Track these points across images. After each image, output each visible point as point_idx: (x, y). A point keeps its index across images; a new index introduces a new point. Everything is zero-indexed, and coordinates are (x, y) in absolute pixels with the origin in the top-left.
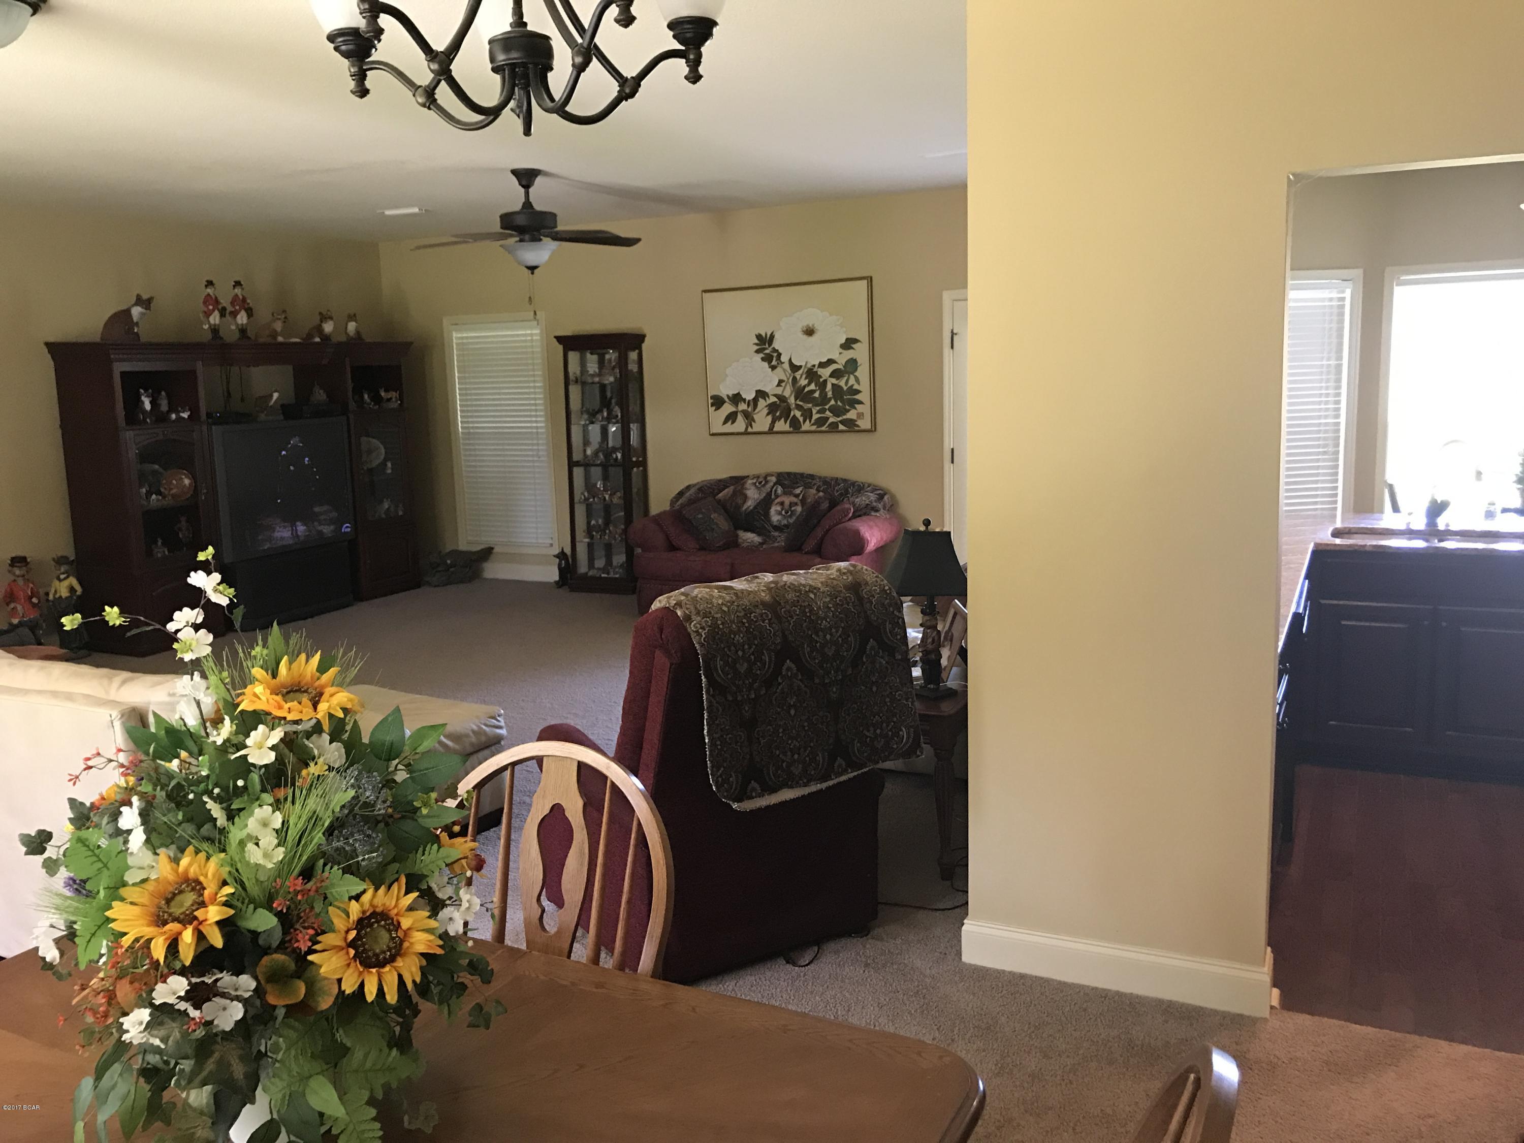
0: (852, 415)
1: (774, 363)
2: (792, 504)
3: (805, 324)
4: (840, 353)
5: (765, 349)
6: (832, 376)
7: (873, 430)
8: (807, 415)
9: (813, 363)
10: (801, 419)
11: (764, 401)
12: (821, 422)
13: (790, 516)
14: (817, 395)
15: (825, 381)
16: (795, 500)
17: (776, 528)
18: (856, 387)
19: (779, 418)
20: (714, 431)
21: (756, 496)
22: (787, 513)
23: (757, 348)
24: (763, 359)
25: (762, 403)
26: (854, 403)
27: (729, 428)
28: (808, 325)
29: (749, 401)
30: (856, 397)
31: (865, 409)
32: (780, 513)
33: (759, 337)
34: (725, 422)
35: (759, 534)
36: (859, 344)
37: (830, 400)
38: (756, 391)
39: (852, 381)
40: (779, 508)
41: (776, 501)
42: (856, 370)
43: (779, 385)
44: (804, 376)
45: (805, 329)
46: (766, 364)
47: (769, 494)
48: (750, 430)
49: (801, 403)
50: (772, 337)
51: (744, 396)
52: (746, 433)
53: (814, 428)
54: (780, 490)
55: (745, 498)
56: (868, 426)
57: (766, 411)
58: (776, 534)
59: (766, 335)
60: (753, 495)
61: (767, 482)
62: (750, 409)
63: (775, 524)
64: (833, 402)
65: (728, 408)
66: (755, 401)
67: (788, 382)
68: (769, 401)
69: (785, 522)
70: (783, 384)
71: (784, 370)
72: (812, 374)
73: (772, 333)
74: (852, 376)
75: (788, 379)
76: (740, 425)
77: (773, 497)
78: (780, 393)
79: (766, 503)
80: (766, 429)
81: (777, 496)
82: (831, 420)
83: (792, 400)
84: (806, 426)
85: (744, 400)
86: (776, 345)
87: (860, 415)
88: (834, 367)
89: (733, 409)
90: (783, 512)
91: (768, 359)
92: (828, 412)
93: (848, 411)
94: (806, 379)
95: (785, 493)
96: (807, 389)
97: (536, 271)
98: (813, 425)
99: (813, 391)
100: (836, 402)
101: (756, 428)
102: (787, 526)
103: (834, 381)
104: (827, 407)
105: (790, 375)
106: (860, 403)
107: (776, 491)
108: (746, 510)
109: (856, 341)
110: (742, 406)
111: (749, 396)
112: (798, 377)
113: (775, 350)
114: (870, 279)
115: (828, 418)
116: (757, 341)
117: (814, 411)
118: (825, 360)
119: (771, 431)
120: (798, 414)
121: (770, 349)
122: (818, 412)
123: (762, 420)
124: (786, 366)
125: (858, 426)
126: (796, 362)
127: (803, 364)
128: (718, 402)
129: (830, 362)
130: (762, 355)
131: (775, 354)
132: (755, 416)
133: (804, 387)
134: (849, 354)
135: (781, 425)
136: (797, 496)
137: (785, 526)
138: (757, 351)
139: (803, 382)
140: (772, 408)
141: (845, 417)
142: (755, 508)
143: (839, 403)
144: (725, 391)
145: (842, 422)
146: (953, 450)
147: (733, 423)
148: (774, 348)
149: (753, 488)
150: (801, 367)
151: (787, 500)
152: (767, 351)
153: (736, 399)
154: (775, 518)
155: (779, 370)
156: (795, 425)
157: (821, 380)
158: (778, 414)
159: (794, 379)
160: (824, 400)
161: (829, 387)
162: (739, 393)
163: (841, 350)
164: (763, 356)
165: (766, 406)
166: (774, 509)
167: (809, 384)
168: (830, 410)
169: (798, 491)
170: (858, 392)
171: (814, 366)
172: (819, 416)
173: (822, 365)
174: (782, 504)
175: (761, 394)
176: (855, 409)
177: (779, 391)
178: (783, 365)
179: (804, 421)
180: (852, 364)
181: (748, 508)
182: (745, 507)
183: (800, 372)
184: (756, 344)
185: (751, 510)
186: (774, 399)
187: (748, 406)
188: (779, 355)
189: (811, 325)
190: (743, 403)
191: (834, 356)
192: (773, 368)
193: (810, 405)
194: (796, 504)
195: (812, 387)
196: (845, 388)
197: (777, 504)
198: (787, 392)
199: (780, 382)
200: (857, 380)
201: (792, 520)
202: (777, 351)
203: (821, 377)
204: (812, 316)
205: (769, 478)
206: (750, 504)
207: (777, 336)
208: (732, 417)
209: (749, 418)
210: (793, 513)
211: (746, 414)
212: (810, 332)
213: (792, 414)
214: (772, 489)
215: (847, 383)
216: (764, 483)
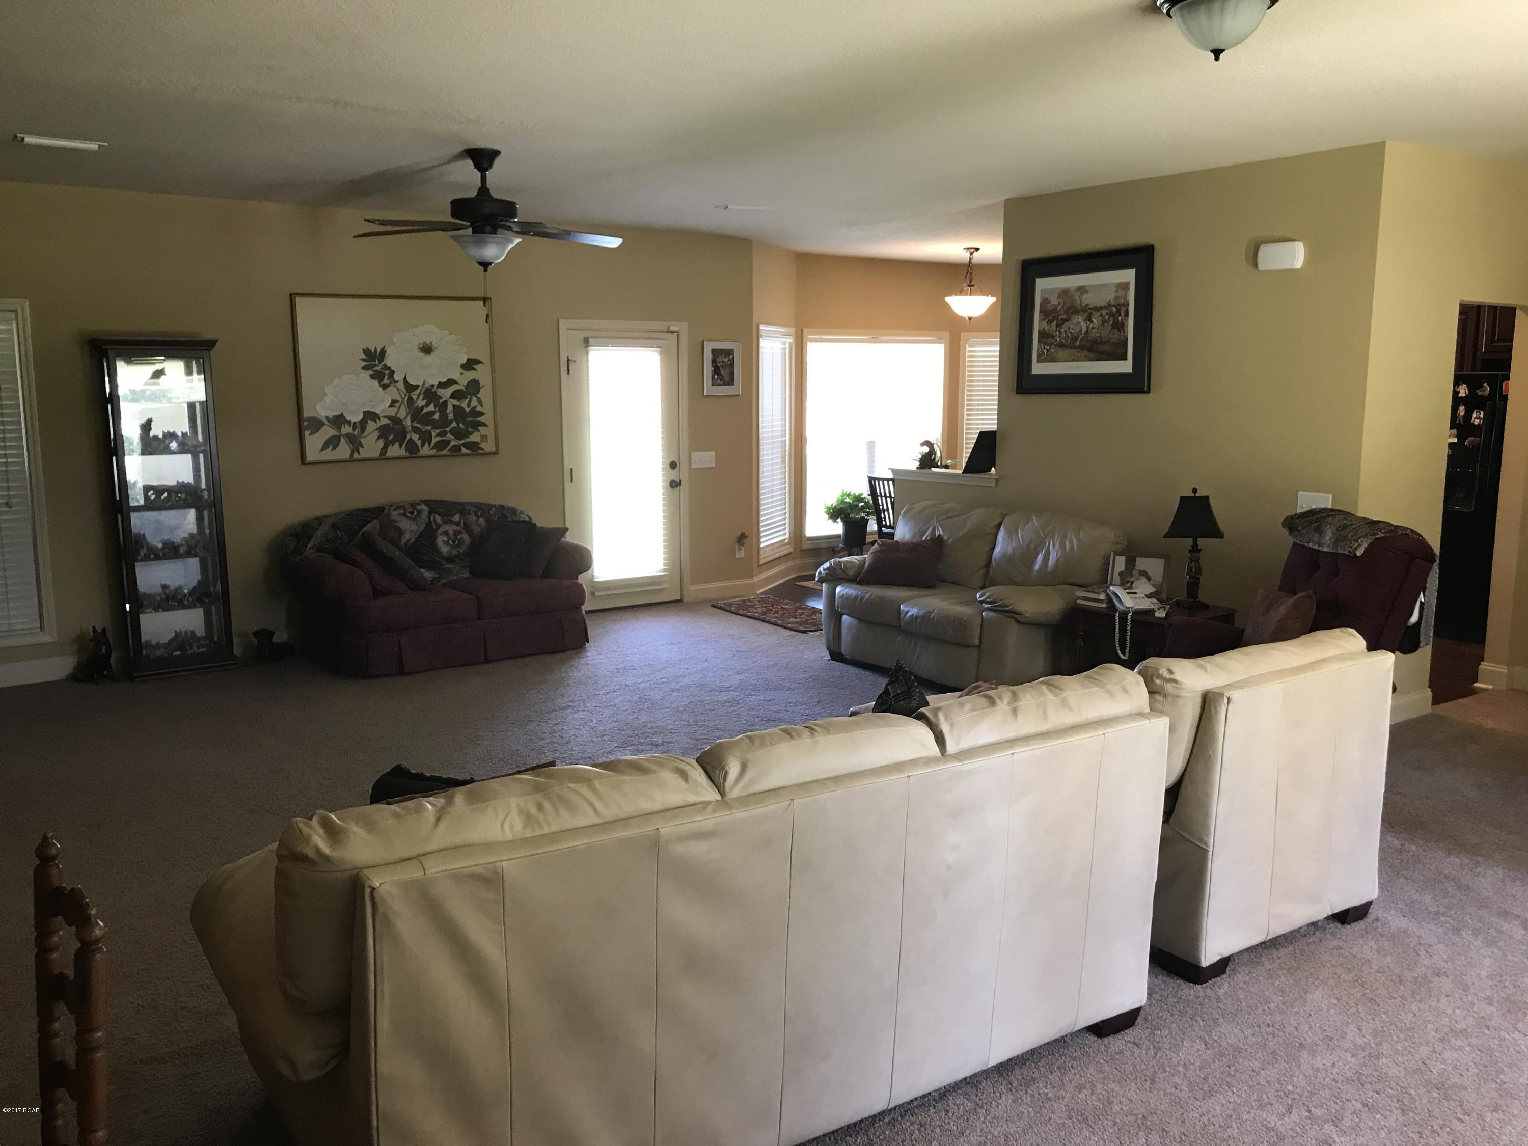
0: (475, 437)
1: (386, 381)
2: (456, 533)
3: (421, 342)
4: (461, 374)
5: (376, 365)
6: (453, 396)
7: (496, 452)
8: (426, 438)
9: (431, 383)
10: (419, 443)
11: (374, 423)
12: (441, 445)
13: (459, 545)
14: (436, 416)
15: (445, 402)
16: (459, 528)
17: (449, 560)
18: (479, 408)
19: (393, 443)
20: (309, 458)
22: (454, 542)
23: (364, 363)
24: (372, 377)
25: (371, 426)
26: (477, 425)
27: (329, 455)
28: (424, 342)
29: (355, 423)
30: (480, 419)
31: (488, 431)
32: (447, 543)
33: (366, 351)
34: (323, 448)
35: (430, 568)
36: (480, 365)
37: (451, 422)
38: (364, 412)
39: (474, 402)
40: (445, 539)
41: (440, 531)
42: (478, 391)
43: (391, 406)
44: (421, 397)
45: (421, 346)
46: (376, 383)
47: (429, 524)
48: (356, 456)
49: (419, 426)
50: (383, 352)
51: (348, 418)
52: (352, 460)
53: (434, 452)
54: (439, 519)
55: (401, 533)
56: (493, 449)
57: (376, 434)
58: (450, 566)
59: (376, 349)
60: (410, 529)
61: (419, 512)
62: (356, 433)
63: (446, 555)
64: (454, 424)
65: (328, 432)
66: (363, 422)
67: (403, 402)
68: (379, 424)
69: (455, 552)
70: (397, 405)
71: (398, 390)
72: (430, 394)
73: (384, 348)
74: (474, 399)
75: (403, 399)
76: (344, 450)
77: (434, 526)
78: (393, 414)
79: (429, 533)
80: (376, 454)
81: (439, 526)
82: (453, 443)
83: (408, 422)
84: (425, 450)
85: (349, 422)
86: (388, 361)
87: (484, 438)
88: (454, 387)
89: (332, 432)
90: (450, 542)
91: (378, 376)
92: (449, 435)
93: (471, 433)
94: (423, 399)
95: (446, 522)
96: (425, 410)
98: (432, 448)
99: (433, 413)
100: (458, 422)
101: (364, 453)
102: (459, 556)
103: (455, 402)
104: (448, 429)
105: (405, 395)
106: (485, 425)
107: (435, 520)
108: (406, 544)
109: (478, 362)
110: (346, 430)
111: (357, 418)
112: (415, 397)
113: (386, 367)
114: (487, 300)
115: (448, 442)
116: (364, 357)
117: (434, 434)
118: (444, 380)
119: (382, 456)
120: (415, 437)
121: (381, 366)
122: (438, 435)
123: (372, 445)
124: (401, 386)
125: (482, 449)
126: (412, 382)
127: (420, 383)
128: (316, 424)
129: (451, 382)
130: (370, 372)
131: (387, 372)
132: (362, 441)
133: (422, 408)
134: (470, 375)
135: (395, 450)
136: (458, 524)
137: (456, 556)
138: (364, 368)
139: (421, 403)
140: (384, 432)
141: (467, 440)
142: (417, 540)
143: (461, 425)
144: (324, 411)
145: (464, 445)
146: (571, 470)
147: (333, 449)
148: (385, 365)
149: (405, 519)
150: (417, 386)
151: (451, 529)
152: (377, 368)
153: (338, 421)
154: (445, 550)
155: (391, 389)
156: (412, 449)
157: (441, 401)
158: (391, 438)
159: (410, 399)
160: (444, 422)
161: (450, 408)
162: (342, 414)
163: (463, 371)
164: (372, 373)
165: (377, 429)
166: (441, 540)
167: (427, 405)
168: (451, 432)
169: (457, 518)
170: (482, 414)
171: (433, 386)
172: (439, 439)
173: (442, 385)
174: (446, 533)
175: (370, 416)
176: (479, 431)
177: (392, 412)
178: (396, 384)
179: (423, 445)
180: (474, 386)
181: (408, 541)
182: (403, 540)
183: (417, 392)
184: (364, 360)
185: (413, 544)
186: (385, 421)
187: (354, 429)
188: (393, 372)
189: (428, 343)
190: (346, 425)
191: (455, 376)
192: (384, 387)
193: (429, 428)
194: (460, 533)
195: (431, 408)
196: (467, 410)
197: (441, 535)
198: (402, 413)
199: (393, 403)
200: (480, 401)
201: (462, 550)
202: (389, 368)
203: (441, 398)
204: (430, 333)
205: (418, 507)
206: (408, 537)
207: (389, 352)
208: (332, 443)
209: (355, 443)
210: (461, 542)
211: (351, 438)
212: (427, 349)
213: (408, 437)
214: (430, 518)
215: (469, 405)
216: (415, 513)
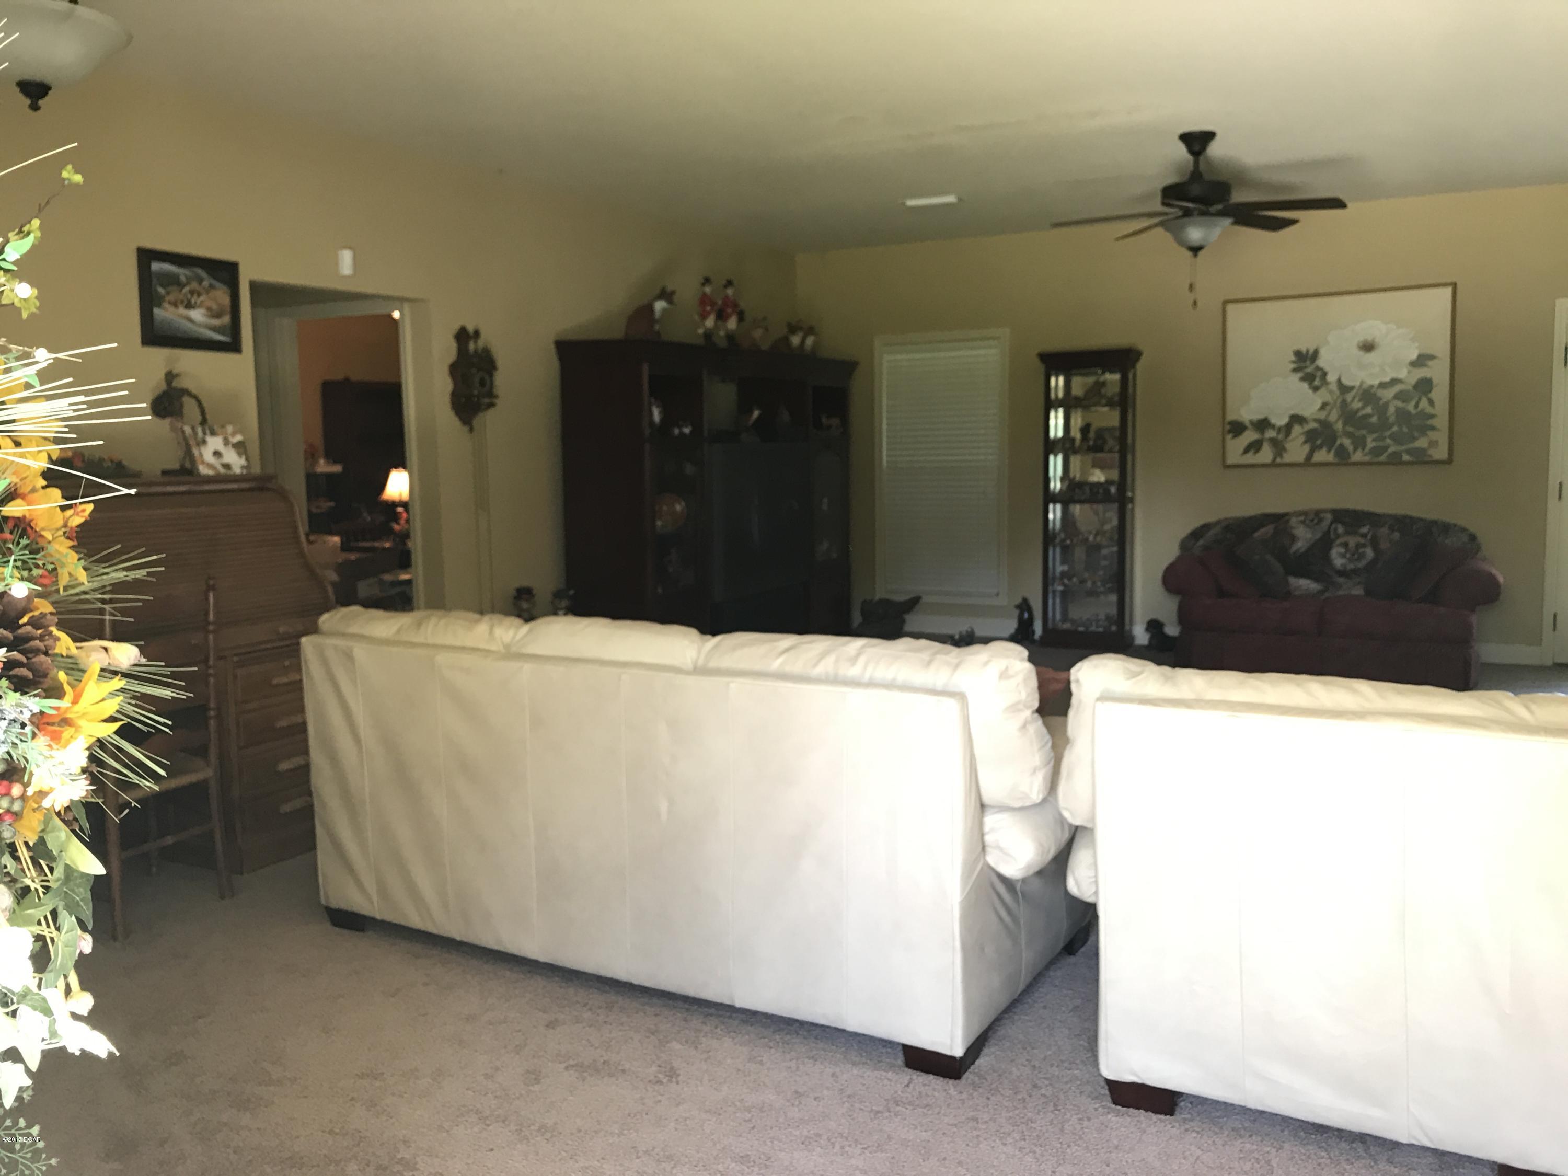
0: (1422, 443)
1: (1317, 383)
2: (1358, 546)
3: (1362, 339)
4: (1409, 372)
5: (1307, 367)
6: (1397, 397)
7: (1449, 461)
8: (1359, 443)
9: (1371, 383)
10: (1351, 448)
11: (1301, 427)
12: (1376, 451)
13: (1359, 559)
14: (1374, 419)
15: (1386, 405)
16: (1362, 541)
17: (1342, 573)
18: (1429, 410)
19: (1320, 447)
20: (1230, 461)
21: (1309, 536)
22: (1353, 555)
23: (1294, 366)
24: (1302, 379)
25: (1297, 430)
26: (1425, 429)
27: (1250, 458)
28: (1366, 340)
29: (1280, 427)
30: (1430, 422)
31: (1442, 437)
32: (1343, 556)
33: (1298, 354)
34: (1246, 451)
35: (1316, 580)
36: (1436, 361)
37: (1392, 425)
38: (1291, 416)
39: (1424, 403)
40: (1342, 550)
41: (1338, 542)
42: (1430, 391)
43: (1322, 408)
44: (1357, 399)
45: (1361, 344)
46: (1305, 385)
47: (1328, 533)
48: (1278, 460)
49: (1352, 430)
50: (1316, 353)
51: (1273, 422)
52: (1273, 464)
53: (1367, 458)
54: (1341, 529)
55: (1293, 539)
56: (1444, 457)
57: (1302, 438)
58: (1341, 580)
59: (1308, 350)
60: (1303, 537)
61: (1320, 520)
62: (1280, 437)
63: (1339, 568)
64: (1395, 429)
65: (1250, 436)
66: (1288, 428)
67: (1335, 405)
68: (1307, 427)
69: (1351, 566)
70: (1328, 408)
71: (1331, 392)
72: (1368, 395)
73: (1317, 348)
74: (1424, 399)
75: (1336, 402)
76: (1266, 454)
77: (1332, 536)
78: (1323, 418)
79: (1324, 543)
80: (1301, 459)
81: (1337, 536)
82: (1393, 449)
83: (1339, 426)
84: (1358, 456)
85: (1273, 427)
86: (1321, 362)
87: (1434, 444)
88: (1397, 388)
89: (1258, 437)
90: (1348, 555)
91: (1309, 378)
92: (1388, 441)
93: (1414, 439)
94: (1360, 401)
95: (1347, 533)
96: (1360, 414)
97: (1201, 254)
98: (1365, 455)
99: (1371, 416)
100: (1400, 426)
101: (1287, 458)
102: (1355, 572)
103: (1399, 404)
104: (1388, 433)
105: (1338, 397)
106: (1433, 428)
107: (1336, 530)
108: (1295, 553)
109: (1432, 357)
110: (1270, 434)
111: (1281, 421)
112: (1349, 399)
113: (1318, 368)
114: (1454, 286)
115: (1388, 447)
116: (1293, 358)
117: (1369, 440)
118: (1387, 379)
119: (1308, 461)
120: (1347, 442)
121: (1312, 367)
122: (1374, 440)
123: (1296, 450)
124: (1334, 387)
125: (1430, 456)
126: (1347, 382)
127: (1357, 384)
128: (1237, 428)
129: (1394, 381)
130: (1300, 375)
131: (1319, 374)
132: (1287, 445)
133: (1358, 410)
134: (1421, 373)
135: (1322, 456)
136: (1364, 536)
137: (1351, 570)
138: (1295, 370)
139: (1357, 405)
140: (1311, 437)
141: (1411, 446)
142: (1309, 549)
143: (1405, 429)
144: (1247, 414)
145: (1408, 452)
146: (1561, 484)
147: (1256, 453)
148: (1317, 366)
149: (1302, 526)
150: (1352, 388)
151: (1352, 541)
152: (1308, 370)
153: (1263, 424)
154: (1338, 562)
155: (1323, 391)
156: (1343, 456)
157: (1381, 403)
158: (1319, 442)
159: (1344, 401)
160: (1384, 425)
161: (1392, 410)
162: (1266, 418)
163: (1412, 369)
164: (1303, 375)
165: (1303, 434)
166: (1336, 551)
167: (1363, 408)
168: (1391, 437)
169: (1364, 530)
170: (1432, 416)
171: (1372, 386)
172: (1374, 444)
173: (1383, 385)
174: (1346, 545)
175: (1296, 419)
176: (1427, 436)
177: (1322, 415)
178: (1329, 386)
179: (1355, 450)
180: (1425, 386)
181: (1298, 549)
182: (1294, 548)
183: (1353, 393)
184: (1294, 362)
185: (1303, 552)
186: (1313, 425)
187: (1278, 433)
188: (1325, 374)
189: (1370, 340)
190: (1271, 430)
191: (1403, 374)
192: (1316, 389)
193: (1364, 432)
194: (1364, 546)
195: (1369, 410)
196: (1413, 412)
197: (1338, 545)
198: (1333, 417)
199: (1324, 406)
200: (1431, 402)
201: (1362, 564)
202: (1321, 369)
203: (1381, 399)
204: (1373, 329)
205: (1322, 515)
206: (1300, 545)
207: (1323, 352)
208: (1255, 446)
209: (1278, 447)
210: (1362, 556)
211: (1274, 442)
212: (1368, 347)
213: (1338, 442)
214: (1329, 528)
215: (1416, 406)
216: (1316, 521)
